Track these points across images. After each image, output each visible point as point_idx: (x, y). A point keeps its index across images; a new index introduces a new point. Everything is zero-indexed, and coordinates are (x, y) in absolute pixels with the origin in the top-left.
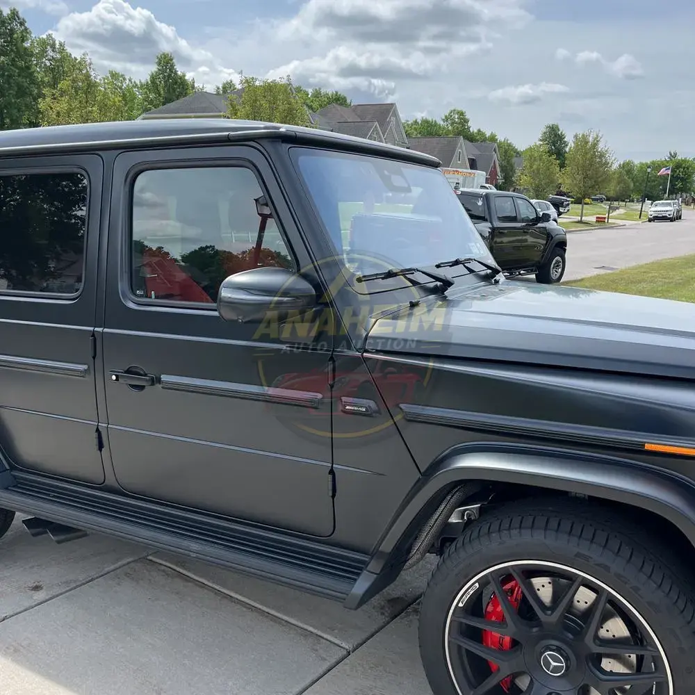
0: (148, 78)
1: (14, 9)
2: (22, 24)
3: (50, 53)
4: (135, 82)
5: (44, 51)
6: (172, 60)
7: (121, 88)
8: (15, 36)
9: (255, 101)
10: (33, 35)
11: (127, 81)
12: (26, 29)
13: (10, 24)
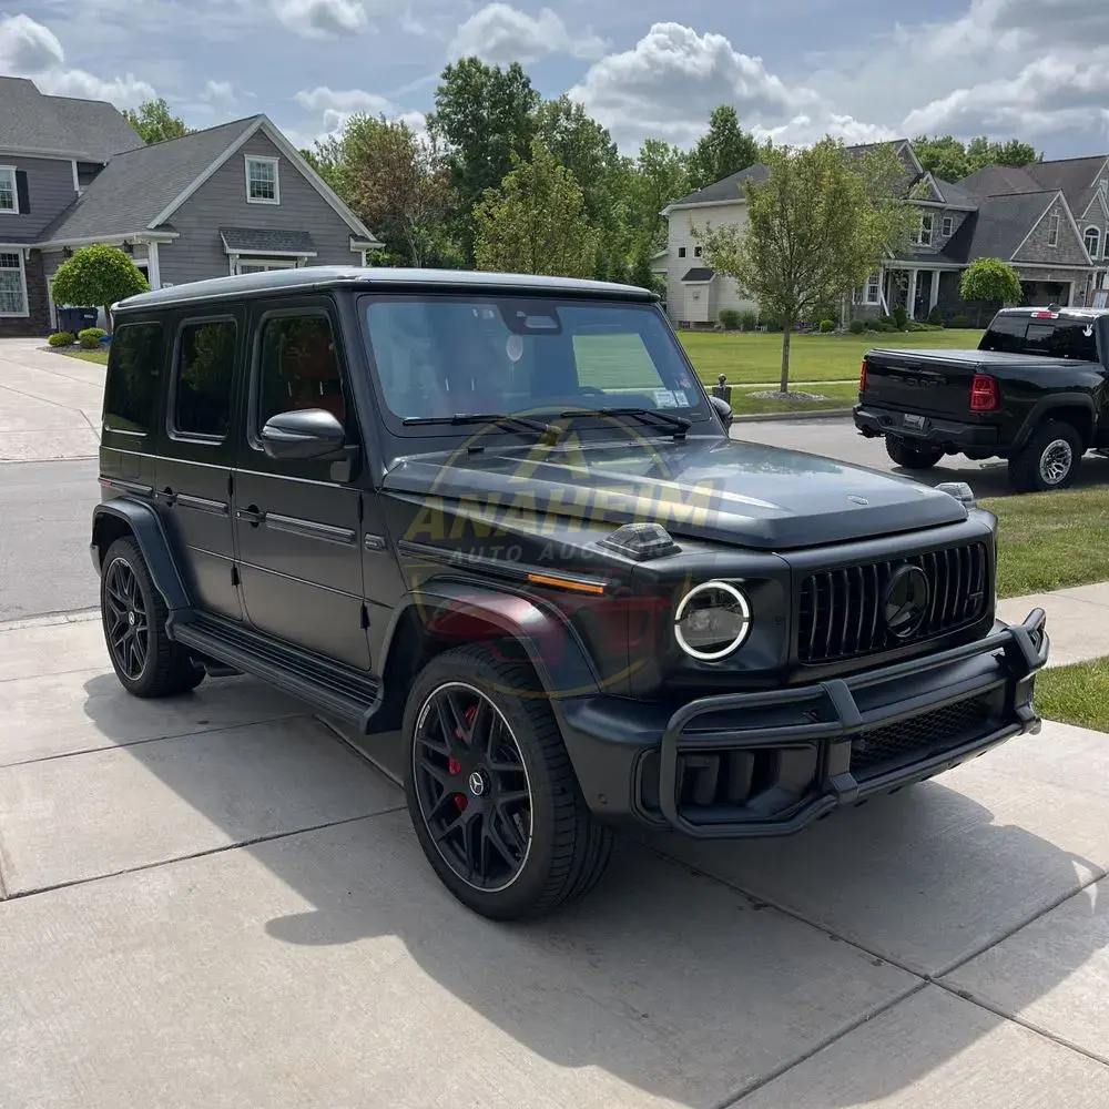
0: (696, 147)
1: (516, 65)
2: (525, 85)
3: (563, 122)
4: (682, 154)
5: (555, 120)
6: (733, 115)
7: (660, 165)
8: (516, 102)
9: (785, 182)
10: (543, 98)
11: (671, 153)
12: (531, 92)
13: (509, 87)
